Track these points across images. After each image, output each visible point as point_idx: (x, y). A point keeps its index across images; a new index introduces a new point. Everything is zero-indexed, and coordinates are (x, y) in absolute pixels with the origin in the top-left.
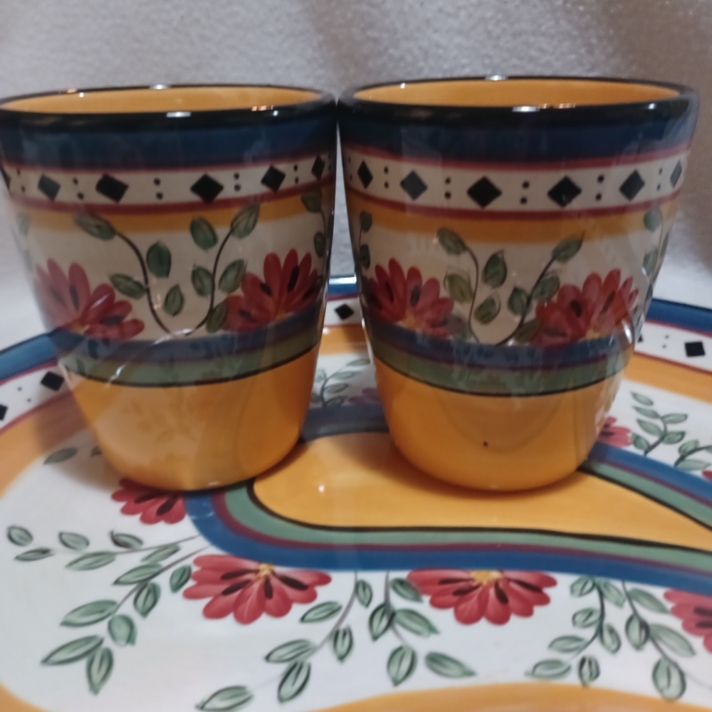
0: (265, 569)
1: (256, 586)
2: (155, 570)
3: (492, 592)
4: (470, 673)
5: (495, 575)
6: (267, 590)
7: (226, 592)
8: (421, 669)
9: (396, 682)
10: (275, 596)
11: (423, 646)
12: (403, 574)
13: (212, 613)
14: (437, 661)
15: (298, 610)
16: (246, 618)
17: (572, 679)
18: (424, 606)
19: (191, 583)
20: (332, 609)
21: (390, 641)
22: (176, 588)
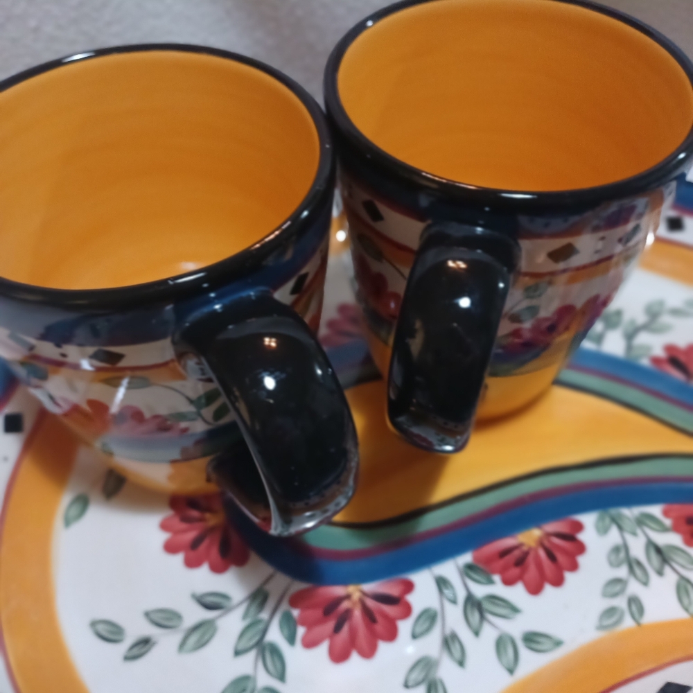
0: (354, 591)
1: (357, 614)
2: (261, 626)
3: (542, 553)
4: (558, 643)
5: (536, 533)
6: (369, 615)
7: (337, 629)
8: (524, 652)
9: (511, 671)
10: (379, 618)
11: (515, 628)
12: (467, 558)
13: (339, 656)
14: (532, 639)
15: (405, 627)
16: (369, 652)
17: (628, 623)
18: (498, 588)
19: (301, 631)
20: (430, 617)
21: (489, 634)
22: (291, 639)
